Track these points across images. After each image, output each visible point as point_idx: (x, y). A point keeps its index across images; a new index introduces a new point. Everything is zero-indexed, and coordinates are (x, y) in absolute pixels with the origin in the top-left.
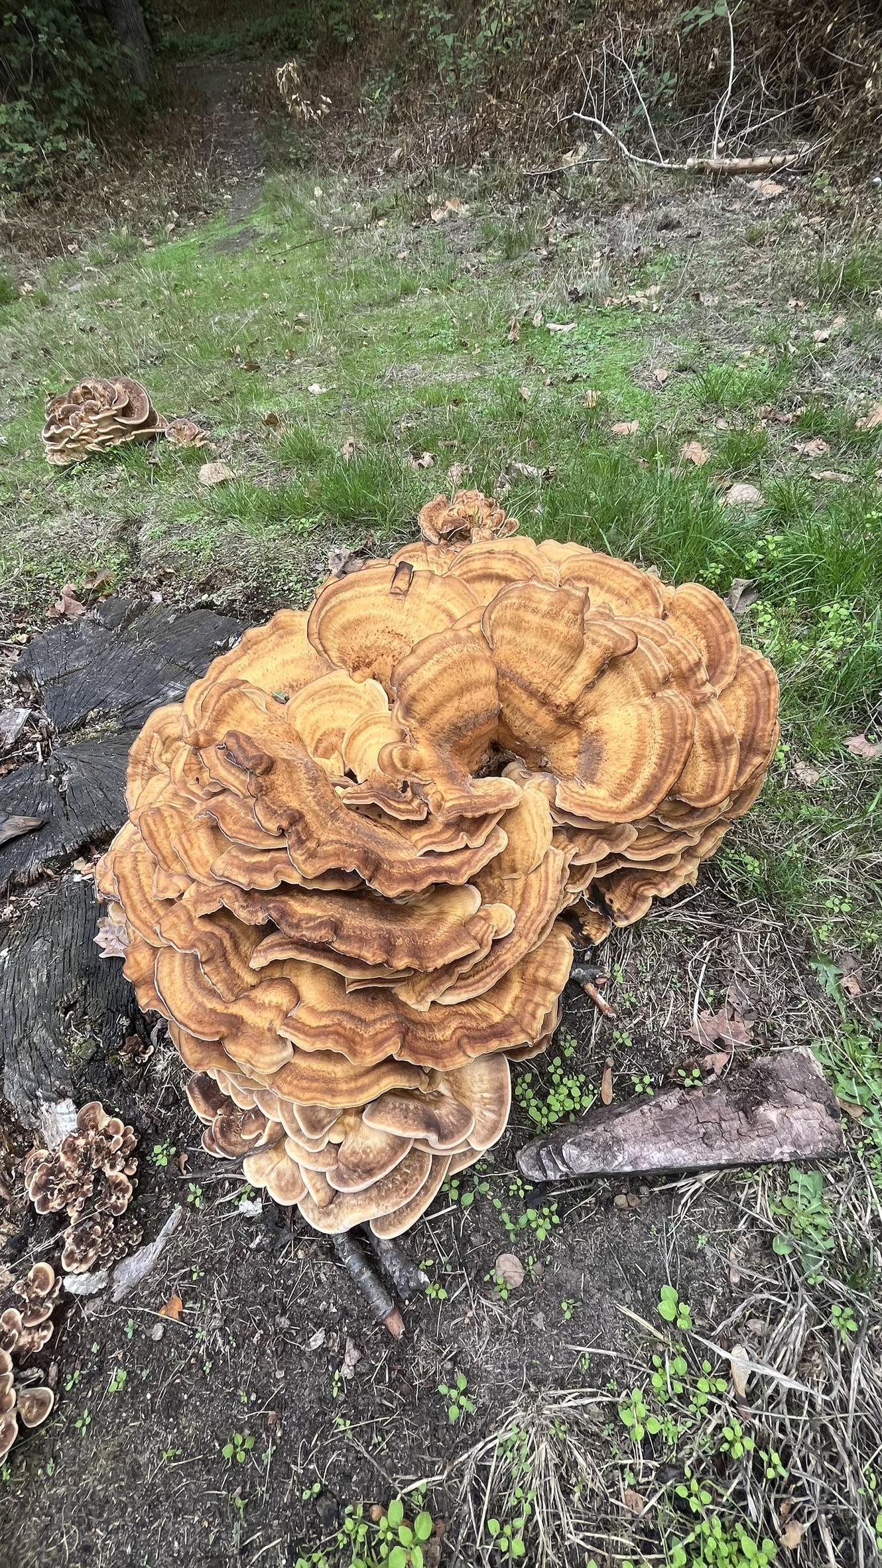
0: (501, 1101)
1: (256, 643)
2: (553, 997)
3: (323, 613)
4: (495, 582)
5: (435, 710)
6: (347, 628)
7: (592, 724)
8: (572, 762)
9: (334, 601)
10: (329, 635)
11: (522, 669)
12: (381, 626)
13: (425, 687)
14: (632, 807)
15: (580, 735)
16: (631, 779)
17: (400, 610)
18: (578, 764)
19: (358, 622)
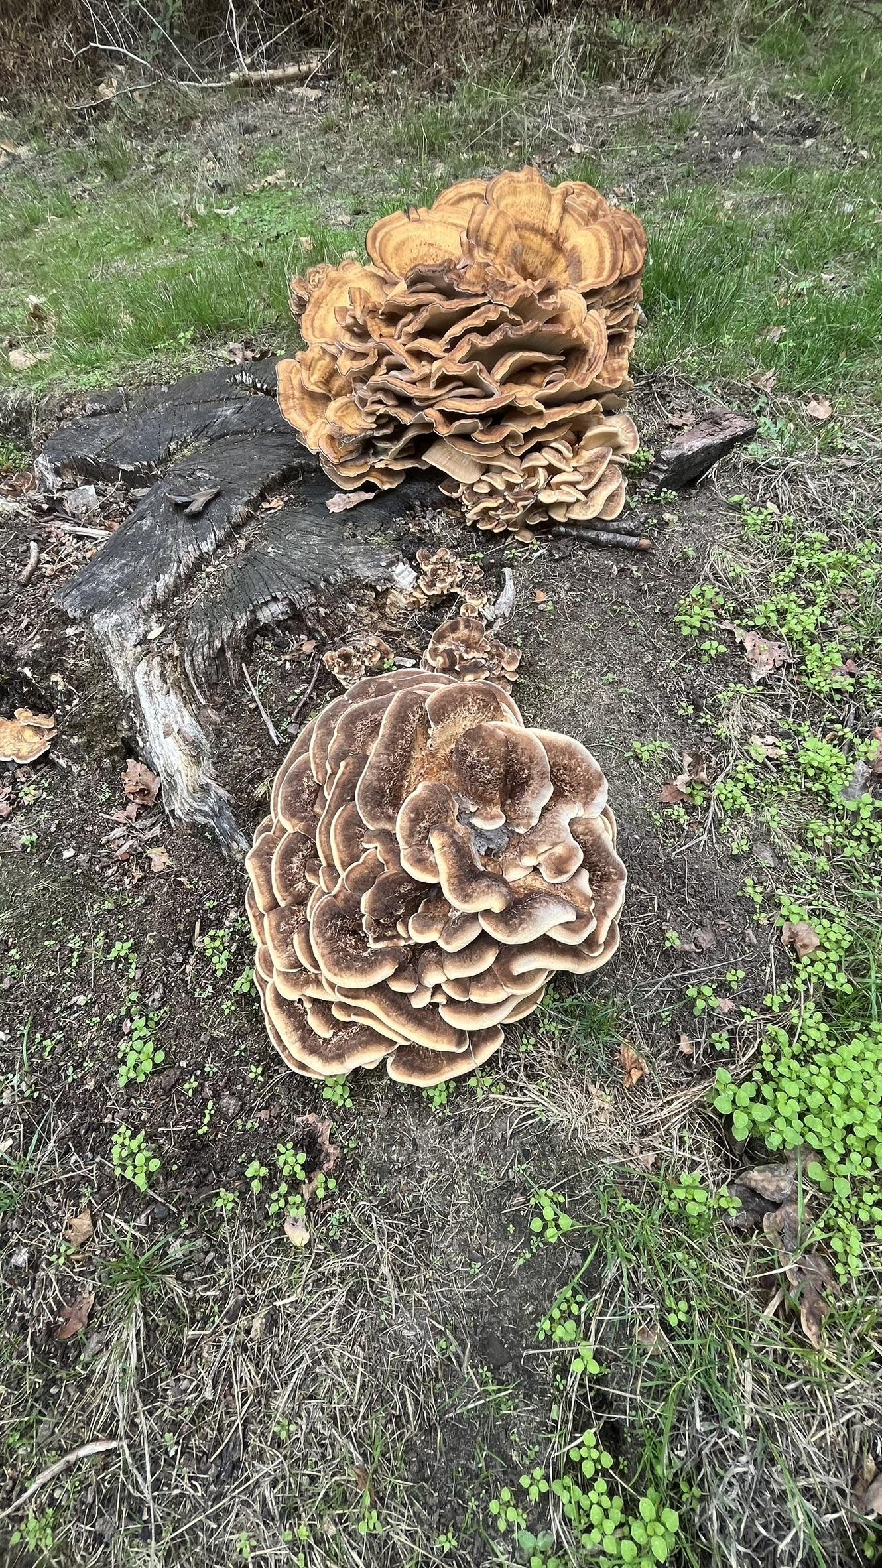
0: (631, 425)
1: (324, 298)
2: (626, 373)
3: (377, 244)
4: (468, 201)
5: (502, 241)
6: (398, 249)
7: (568, 246)
8: (565, 276)
9: (380, 235)
10: (388, 257)
11: (526, 218)
12: (418, 242)
13: (493, 225)
14: (610, 276)
15: (564, 256)
16: (602, 262)
17: (425, 230)
18: (570, 276)
19: (403, 243)
